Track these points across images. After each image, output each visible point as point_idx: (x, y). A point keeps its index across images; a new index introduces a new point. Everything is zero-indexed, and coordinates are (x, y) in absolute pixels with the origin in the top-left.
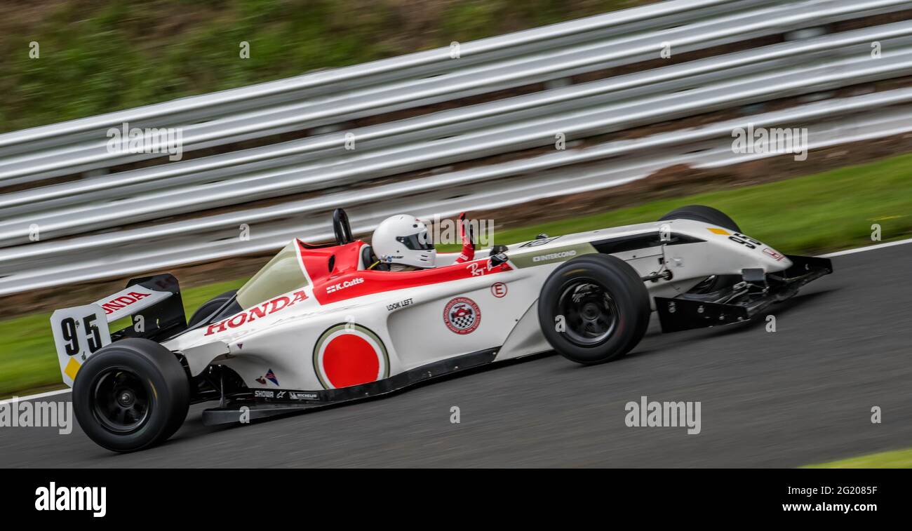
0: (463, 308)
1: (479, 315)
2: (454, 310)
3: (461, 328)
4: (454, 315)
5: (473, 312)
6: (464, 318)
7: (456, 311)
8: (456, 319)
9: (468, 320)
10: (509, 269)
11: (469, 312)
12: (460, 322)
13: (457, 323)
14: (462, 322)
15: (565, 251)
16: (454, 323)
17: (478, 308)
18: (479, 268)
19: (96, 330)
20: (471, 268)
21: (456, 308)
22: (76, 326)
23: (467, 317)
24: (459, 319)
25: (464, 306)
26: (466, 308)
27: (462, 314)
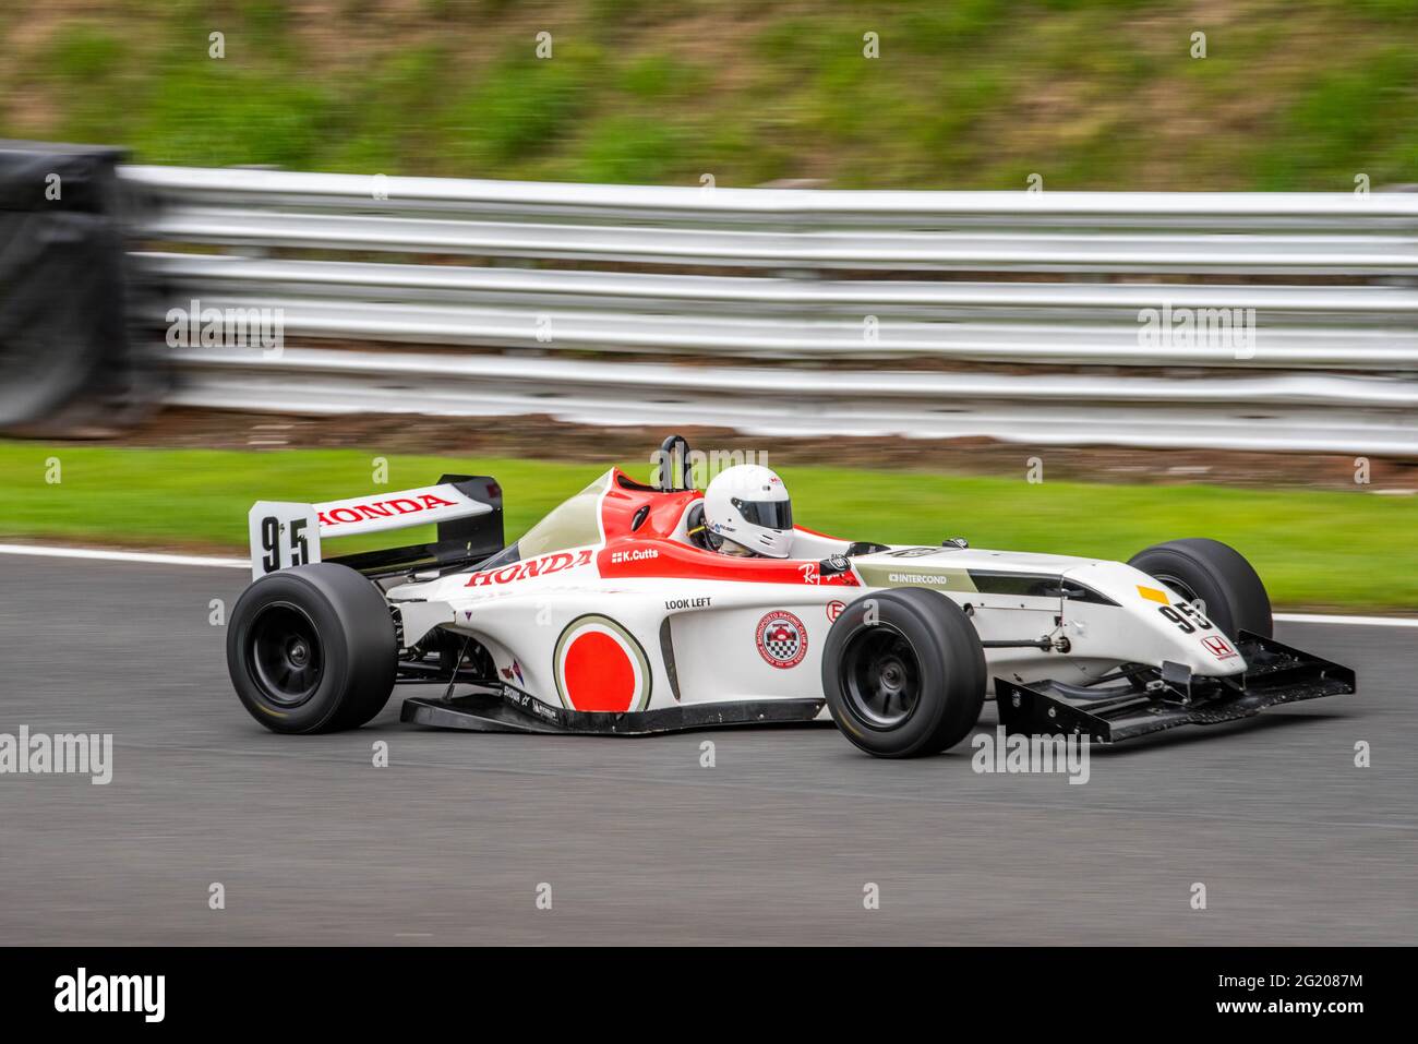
0: (785, 628)
1: (806, 644)
2: (771, 629)
3: (778, 657)
4: (770, 636)
5: (798, 638)
6: (785, 644)
7: (774, 630)
8: (773, 643)
9: (789, 648)
10: (854, 583)
11: (792, 636)
12: (777, 649)
13: (773, 649)
14: (781, 649)
15: (933, 575)
16: (769, 649)
17: (805, 633)
18: (815, 573)
19: (304, 543)
20: (804, 570)
21: (774, 625)
22: (280, 531)
23: (788, 643)
24: (777, 644)
25: (787, 625)
26: (789, 629)
27: (782, 637)
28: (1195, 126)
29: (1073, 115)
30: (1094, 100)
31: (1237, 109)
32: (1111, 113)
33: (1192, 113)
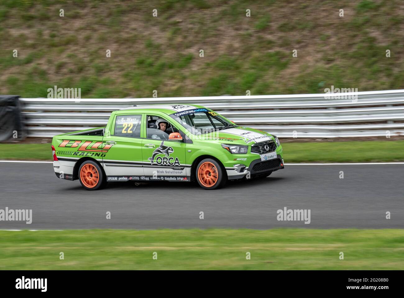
28: (192, 87)
29: (174, 85)
30: (176, 83)
31: (200, 83)
32: (179, 84)
33: (192, 84)
